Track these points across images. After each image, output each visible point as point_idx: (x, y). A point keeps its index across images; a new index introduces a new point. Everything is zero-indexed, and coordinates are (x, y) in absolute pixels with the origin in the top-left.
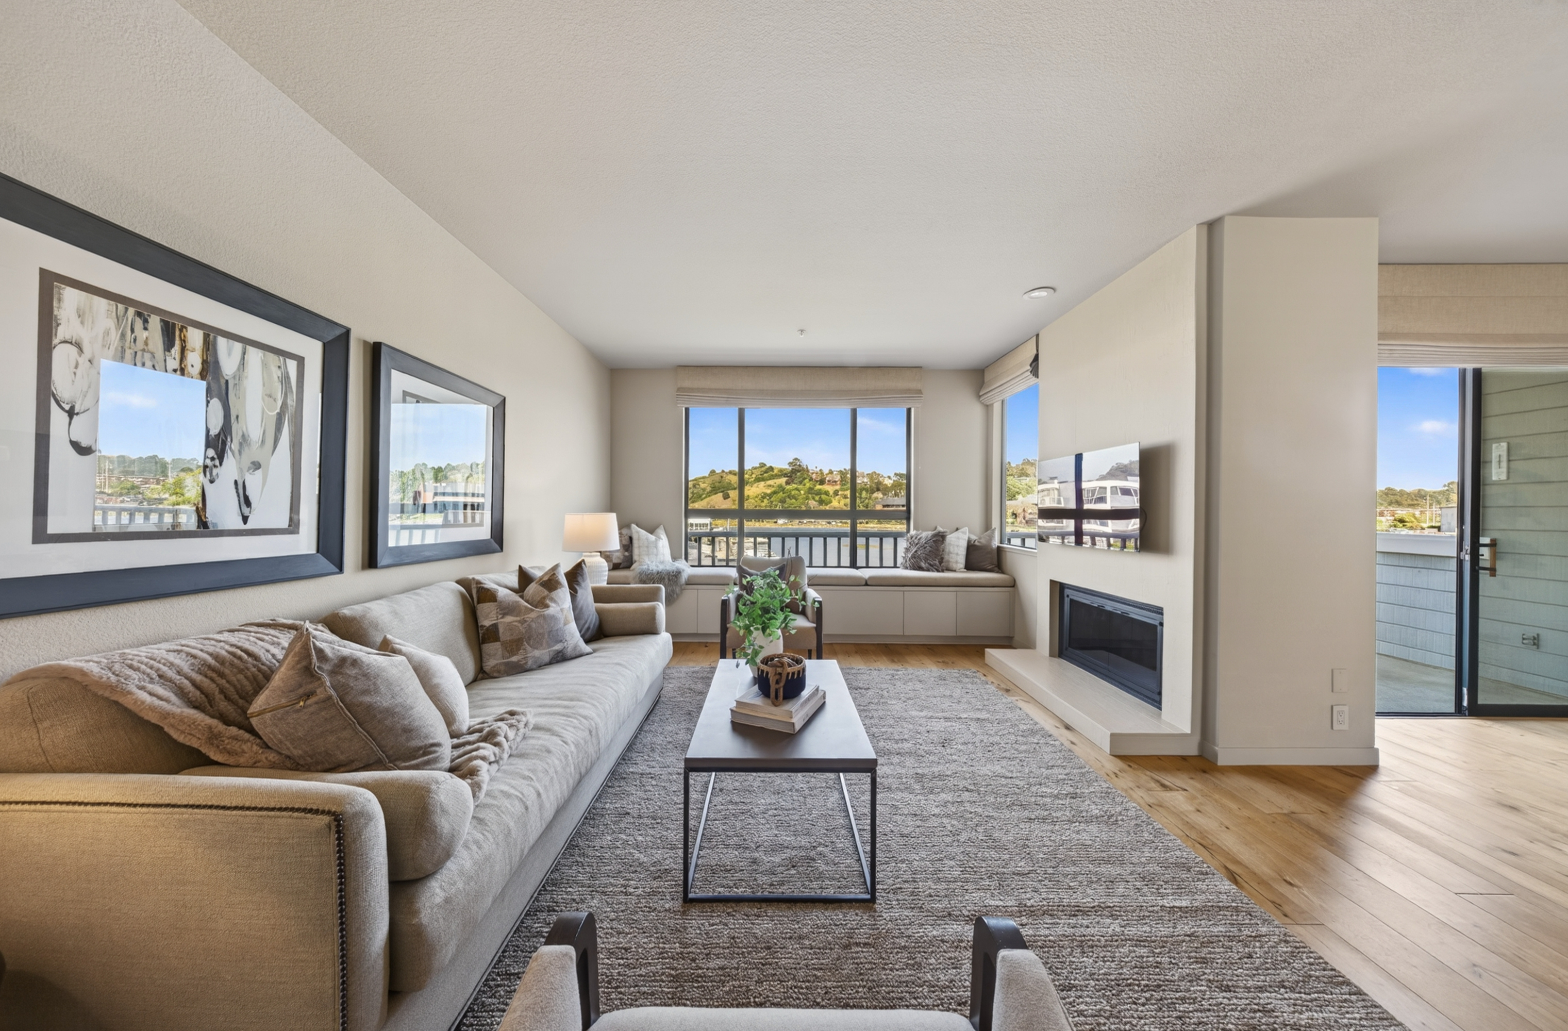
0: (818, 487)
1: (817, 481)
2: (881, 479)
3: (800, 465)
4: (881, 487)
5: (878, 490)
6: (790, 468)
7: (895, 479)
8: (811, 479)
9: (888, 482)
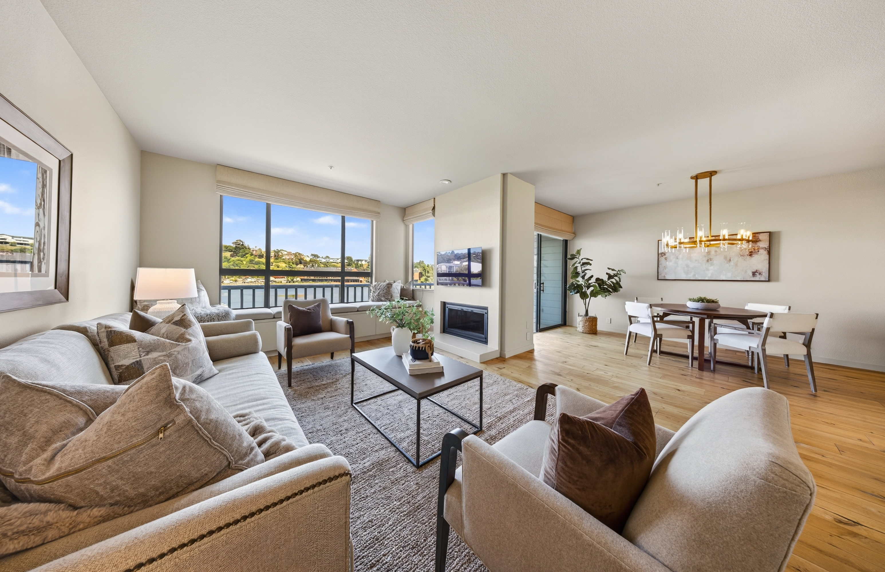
0: (257, 259)
1: (256, 256)
2: (302, 257)
3: (243, 245)
4: (303, 261)
5: (301, 263)
6: (235, 246)
7: (311, 257)
8: (252, 255)
9: (308, 259)
